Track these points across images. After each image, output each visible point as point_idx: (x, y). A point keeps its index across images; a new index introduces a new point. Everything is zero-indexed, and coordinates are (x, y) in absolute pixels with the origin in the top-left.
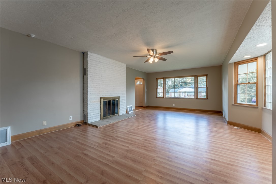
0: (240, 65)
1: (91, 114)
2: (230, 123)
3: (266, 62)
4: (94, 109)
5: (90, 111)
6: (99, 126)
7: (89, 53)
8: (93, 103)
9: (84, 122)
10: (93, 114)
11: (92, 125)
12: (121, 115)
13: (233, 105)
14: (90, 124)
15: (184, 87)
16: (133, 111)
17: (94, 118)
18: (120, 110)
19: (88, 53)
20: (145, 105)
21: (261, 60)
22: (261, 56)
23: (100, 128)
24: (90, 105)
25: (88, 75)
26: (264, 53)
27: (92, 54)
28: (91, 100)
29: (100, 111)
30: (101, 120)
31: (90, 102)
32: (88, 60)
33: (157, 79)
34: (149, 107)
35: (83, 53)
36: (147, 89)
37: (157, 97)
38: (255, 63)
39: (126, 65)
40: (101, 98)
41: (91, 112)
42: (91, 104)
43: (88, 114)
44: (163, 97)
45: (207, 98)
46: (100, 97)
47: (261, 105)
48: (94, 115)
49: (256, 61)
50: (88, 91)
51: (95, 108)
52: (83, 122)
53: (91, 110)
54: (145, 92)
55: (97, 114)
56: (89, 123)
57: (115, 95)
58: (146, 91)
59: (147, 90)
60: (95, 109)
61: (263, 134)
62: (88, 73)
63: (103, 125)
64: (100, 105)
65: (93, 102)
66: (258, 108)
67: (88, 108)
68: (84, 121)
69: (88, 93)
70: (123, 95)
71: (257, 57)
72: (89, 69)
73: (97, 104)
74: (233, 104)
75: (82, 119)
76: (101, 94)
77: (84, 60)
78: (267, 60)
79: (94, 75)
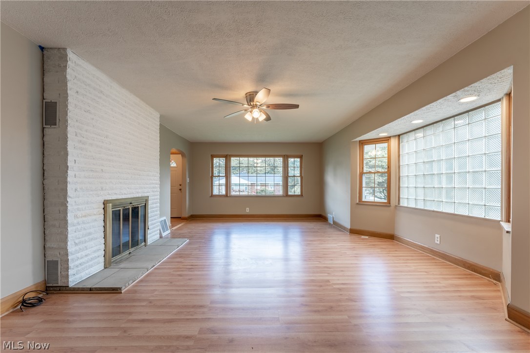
0: (366, 145)
1: (79, 255)
2: (353, 232)
3: (400, 144)
4: (87, 238)
5: (76, 244)
6: (123, 288)
7: (71, 55)
8: (84, 219)
9: (47, 287)
10: (84, 253)
11: (91, 289)
12: (150, 245)
13: (357, 204)
14: (78, 289)
15: (264, 175)
16: (169, 231)
17: (87, 264)
18: (149, 232)
19: (66, 55)
20: (186, 214)
21: (394, 142)
22: (395, 136)
23: (129, 292)
24: (74, 228)
25: (69, 128)
26: (399, 134)
27: (81, 62)
28: (78, 209)
29: (103, 241)
30: (105, 268)
31: (76, 217)
32: (68, 77)
33: (213, 156)
34: (194, 218)
35: (42, 48)
36: (189, 177)
37: (212, 196)
38: (386, 145)
39: (159, 116)
40: (105, 203)
41: (77, 248)
42: (78, 224)
43: (70, 258)
44: (226, 196)
45: (302, 195)
46: (102, 199)
47: (394, 202)
48: (86, 256)
49: (386, 142)
50: (69, 179)
51: (90, 234)
52: (43, 288)
53: (77, 241)
54: (187, 183)
55: (95, 252)
56: (71, 285)
57: (138, 193)
58: (188, 181)
59: (190, 180)
60: (91, 237)
61: (397, 241)
62: (67, 121)
63: (131, 282)
64: (103, 224)
65: (85, 216)
66: (390, 206)
67: (69, 236)
68: (45, 282)
69: (70, 188)
70: (153, 192)
71: (390, 137)
72: (70, 107)
73: (96, 220)
74: (358, 202)
75: (40, 279)
76: (105, 190)
77: (45, 74)
78: (402, 142)
79: (86, 131)
